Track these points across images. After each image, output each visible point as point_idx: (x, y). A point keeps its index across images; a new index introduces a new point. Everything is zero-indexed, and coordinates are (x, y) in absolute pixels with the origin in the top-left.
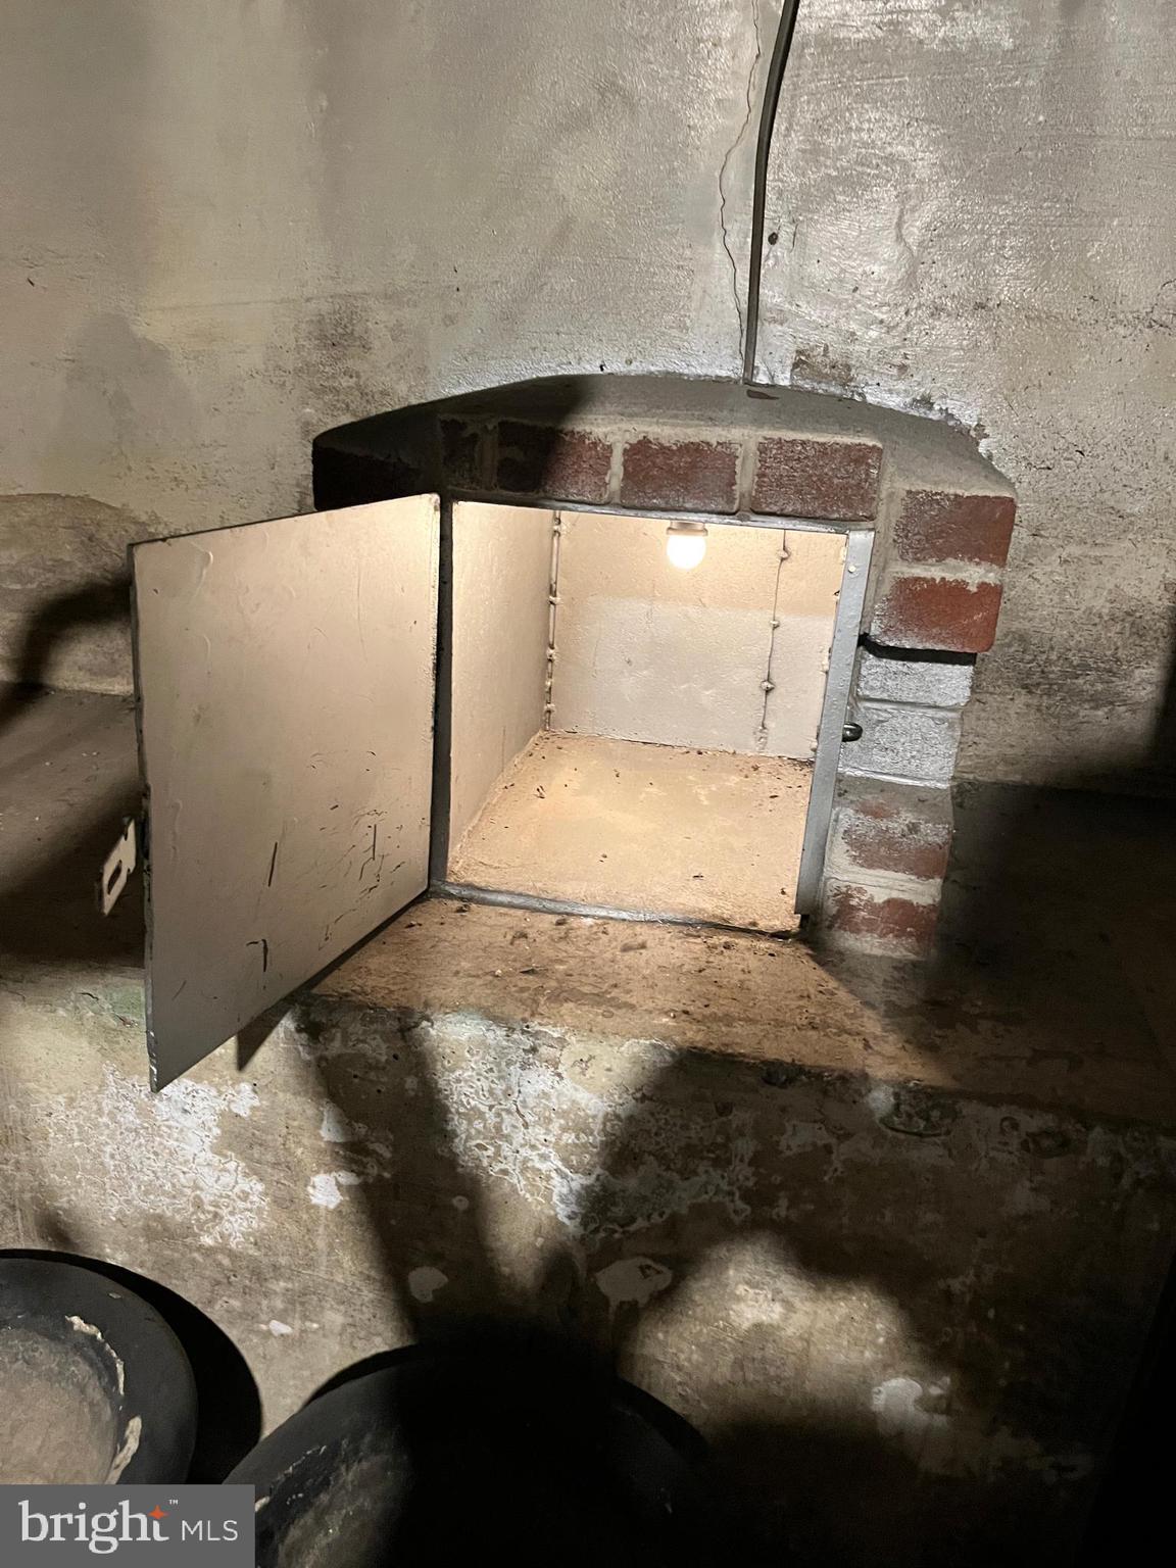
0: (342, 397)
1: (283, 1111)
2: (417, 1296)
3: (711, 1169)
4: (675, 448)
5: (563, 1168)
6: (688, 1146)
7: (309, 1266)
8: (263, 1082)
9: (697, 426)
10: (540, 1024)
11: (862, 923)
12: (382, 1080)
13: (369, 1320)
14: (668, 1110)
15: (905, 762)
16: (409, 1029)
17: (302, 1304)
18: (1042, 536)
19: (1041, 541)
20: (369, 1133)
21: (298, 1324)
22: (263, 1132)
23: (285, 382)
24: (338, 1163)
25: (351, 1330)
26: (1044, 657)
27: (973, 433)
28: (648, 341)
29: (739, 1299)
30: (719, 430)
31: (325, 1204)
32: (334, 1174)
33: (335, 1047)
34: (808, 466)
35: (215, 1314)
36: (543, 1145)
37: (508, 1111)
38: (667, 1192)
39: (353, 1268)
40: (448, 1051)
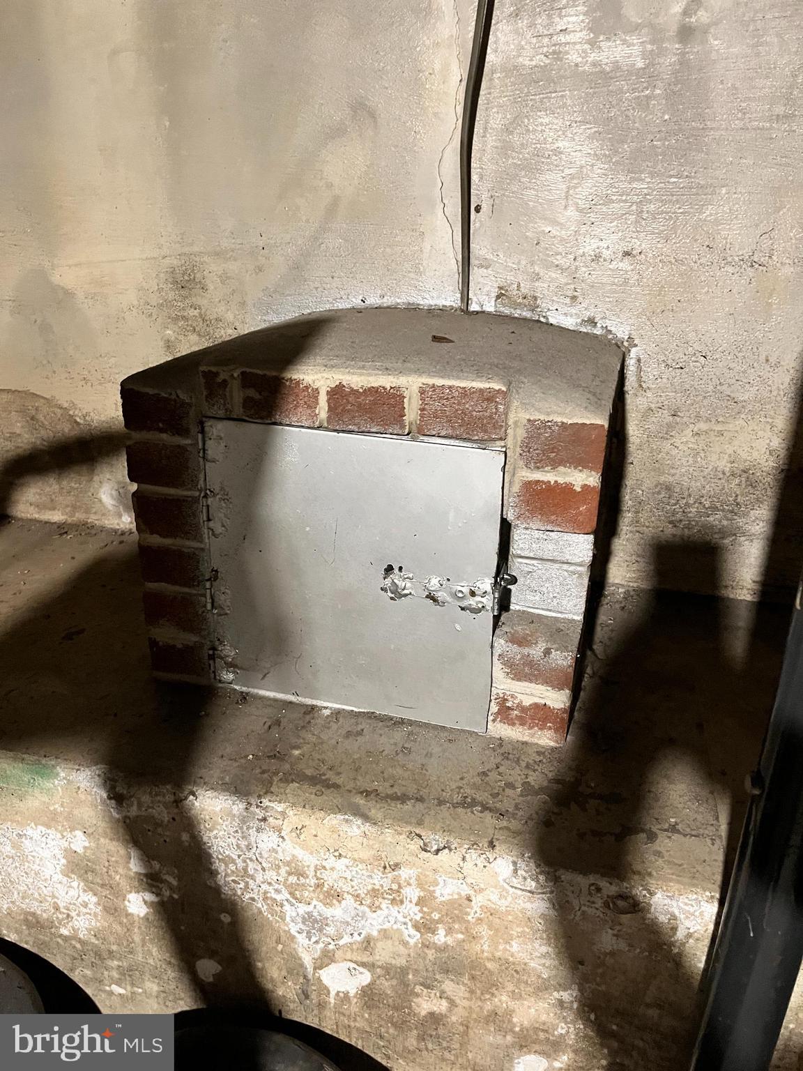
0: (190, 323)
1: (104, 851)
2: (204, 978)
3: (390, 906)
4: (361, 390)
5: (291, 899)
6: (373, 890)
7: (131, 953)
8: (90, 831)
9: (376, 375)
10: (270, 801)
11: (516, 719)
12: (166, 833)
13: (174, 989)
14: (357, 865)
15: (549, 601)
16: (181, 801)
17: (130, 976)
18: (679, 416)
19: (678, 419)
20: (162, 868)
21: (129, 988)
22: (93, 863)
23: (152, 313)
24: (143, 887)
25: (163, 995)
26: (685, 501)
27: (626, 344)
28: (394, 282)
29: (417, 995)
30: (391, 378)
31: (137, 913)
32: (141, 893)
33: (134, 811)
34: (454, 403)
35: (76, 976)
36: (276, 882)
37: (251, 860)
38: (362, 919)
39: (160, 956)
40: (207, 817)
